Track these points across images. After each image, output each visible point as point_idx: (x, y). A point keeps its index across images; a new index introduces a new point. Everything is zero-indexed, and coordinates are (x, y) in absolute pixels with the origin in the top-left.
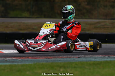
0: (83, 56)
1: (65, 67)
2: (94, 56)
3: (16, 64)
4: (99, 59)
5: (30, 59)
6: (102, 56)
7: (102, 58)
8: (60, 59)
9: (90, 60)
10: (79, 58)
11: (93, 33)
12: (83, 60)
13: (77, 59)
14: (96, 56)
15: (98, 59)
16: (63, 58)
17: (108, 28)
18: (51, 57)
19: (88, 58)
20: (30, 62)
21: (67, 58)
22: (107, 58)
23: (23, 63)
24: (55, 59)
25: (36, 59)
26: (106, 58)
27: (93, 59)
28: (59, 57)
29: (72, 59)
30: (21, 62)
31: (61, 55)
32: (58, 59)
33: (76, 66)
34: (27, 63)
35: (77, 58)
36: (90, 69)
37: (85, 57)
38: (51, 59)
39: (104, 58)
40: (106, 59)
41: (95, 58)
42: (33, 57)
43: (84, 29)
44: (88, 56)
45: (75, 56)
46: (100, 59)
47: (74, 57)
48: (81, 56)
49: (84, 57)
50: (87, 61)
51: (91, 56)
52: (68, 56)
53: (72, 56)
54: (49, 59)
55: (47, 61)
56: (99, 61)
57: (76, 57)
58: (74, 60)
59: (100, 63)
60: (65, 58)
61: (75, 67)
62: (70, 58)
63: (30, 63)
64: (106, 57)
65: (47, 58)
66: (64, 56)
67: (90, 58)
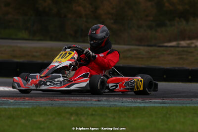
0: (104, 98)
1: (77, 114)
2: (121, 99)
4: (128, 104)
5: (27, 101)
6: (132, 100)
7: (132, 102)
8: (71, 102)
9: (115, 105)
10: (99, 101)
11: (121, 65)
12: (104, 104)
13: (96, 103)
14: (124, 99)
15: (126, 104)
17: (142, 58)
18: (58, 99)
19: (111, 101)
20: (27, 105)
21: (82, 101)
22: (140, 103)
23: (16, 107)
24: (64, 102)
25: (35, 101)
26: (138, 102)
27: (120, 104)
28: (70, 99)
29: (89, 102)
30: (13, 105)
31: (72, 96)
32: (68, 102)
33: (94, 113)
34: (23, 107)
35: (96, 101)
36: (114, 118)
37: (107, 100)
38: (58, 102)
39: (135, 102)
40: (137, 105)
41: (122, 103)
42: (32, 98)
44: (112, 99)
45: (93, 98)
46: (130, 103)
47: (91, 100)
48: (101, 98)
50: (110, 106)
51: (116, 99)
52: (84, 98)
53: (89, 98)
54: (55, 101)
55: (52, 105)
56: (128, 107)
58: (91, 103)
59: (129, 110)
60: (78, 100)
61: (92, 115)
62: (85, 100)
63: (27, 107)
65: (52, 100)
66: (78, 98)
67: (115, 101)
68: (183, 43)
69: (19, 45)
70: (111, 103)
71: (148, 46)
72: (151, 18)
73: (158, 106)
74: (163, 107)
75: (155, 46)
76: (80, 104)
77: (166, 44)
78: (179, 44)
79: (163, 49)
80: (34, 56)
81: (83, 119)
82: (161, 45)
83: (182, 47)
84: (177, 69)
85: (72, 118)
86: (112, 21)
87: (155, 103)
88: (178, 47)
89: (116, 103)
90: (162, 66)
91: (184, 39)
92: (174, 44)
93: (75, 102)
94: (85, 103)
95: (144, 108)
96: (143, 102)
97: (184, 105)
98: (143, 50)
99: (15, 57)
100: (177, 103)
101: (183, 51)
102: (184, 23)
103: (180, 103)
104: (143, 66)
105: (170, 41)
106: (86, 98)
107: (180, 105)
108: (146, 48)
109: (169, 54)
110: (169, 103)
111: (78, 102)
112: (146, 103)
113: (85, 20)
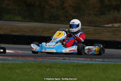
0: (67, 58)
1: (51, 68)
2: (77, 59)
3: (8, 62)
4: (82, 61)
5: (20, 59)
6: (85, 59)
8: (47, 60)
9: (74, 62)
10: (64, 59)
12: (68, 62)
13: (62, 61)
14: (79, 59)
16: (50, 59)
17: (91, 34)
18: (39, 58)
19: (72, 60)
21: (54, 59)
22: (89, 61)
23: (14, 62)
24: (43, 60)
27: (77, 61)
28: (46, 58)
29: (58, 60)
30: (12, 61)
31: (48, 56)
32: (45, 60)
33: (61, 67)
34: (17, 62)
35: (62, 59)
36: (73, 70)
40: (87, 62)
41: (78, 61)
42: (23, 57)
44: (72, 59)
46: (83, 61)
47: (59, 59)
48: (65, 58)
49: (69, 59)
50: (71, 63)
51: (74, 58)
52: (55, 58)
53: (58, 58)
54: (37, 59)
55: (35, 61)
56: (81, 63)
57: (61, 59)
59: (82, 65)
60: (52, 59)
61: (60, 68)
63: (20, 62)
64: (88, 60)
65: (35, 59)
66: (51, 58)
67: (74, 60)
68: (116, 25)
69: (16, 24)
70: (72, 61)
71: (95, 26)
72: (97, 9)
73: (100, 63)
74: (103, 64)
75: (99, 26)
76: (53, 61)
77: (105, 26)
78: (113, 25)
79: (104, 28)
80: (25, 32)
81: (54, 70)
82: (102, 26)
83: (115, 27)
84: (112, 41)
85: (48, 70)
86: (73, 11)
87: (98, 61)
88: (113, 27)
89: (75, 61)
90: (103, 39)
91: (116, 22)
92: (110, 25)
93: (49, 60)
94: (56, 60)
95: (92, 64)
96: (91, 61)
97: (116, 63)
98: (91, 29)
99: (13, 32)
100: (111, 62)
101: (116, 30)
102: (117, 12)
103: (113, 62)
104: (91, 39)
105: (108, 24)
107: (114, 63)
108: (93, 28)
109: (107, 32)
110: (107, 62)
111: (52, 60)
112: (93, 61)
113: (56, 9)
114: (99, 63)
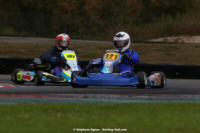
0: (91, 95)
1: (63, 111)
2: (108, 96)
4: (114, 100)
5: (12, 97)
6: (119, 96)
7: (119, 98)
8: (57, 99)
9: (102, 101)
10: (85, 97)
12: (91, 101)
14: (111, 96)
18: (44, 95)
19: (98, 98)
20: (12, 102)
21: (68, 97)
22: (127, 99)
24: (50, 98)
25: (20, 98)
26: (125, 99)
27: (107, 100)
28: (56, 96)
29: (75, 99)
32: (55, 98)
33: (80, 109)
34: (8, 104)
35: (82, 98)
38: (44, 99)
39: (122, 99)
40: (124, 101)
41: (109, 99)
42: (18, 95)
43: (94, 55)
44: (98, 96)
45: (79, 95)
46: (117, 100)
47: (77, 97)
48: (88, 95)
49: (93, 97)
50: (97, 103)
51: (103, 95)
52: (70, 95)
53: (76, 95)
54: (41, 97)
55: (38, 101)
56: (114, 103)
57: (81, 96)
58: (78, 100)
59: (115, 107)
60: (65, 97)
61: (79, 111)
62: (71, 97)
63: (13, 104)
64: (126, 97)
65: (38, 97)
66: (64, 95)
67: (102, 98)
68: (170, 39)
70: (98, 100)
72: (138, 14)
74: (150, 103)
75: (142, 42)
77: (153, 40)
78: (167, 40)
79: (150, 44)
80: (19, 53)
81: (69, 115)
82: (148, 41)
83: (169, 43)
84: (164, 65)
85: (59, 115)
86: (98, 17)
87: (142, 99)
88: (165, 43)
89: (103, 100)
90: (148, 63)
91: (171, 35)
92: (161, 40)
93: (61, 99)
94: (71, 99)
95: (131, 105)
96: (130, 99)
97: (171, 102)
100: (164, 99)
101: (170, 47)
102: (171, 18)
103: (167, 100)
105: (157, 37)
106: (73, 95)
109: (156, 50)
111: (65, 99)
112: (132, 99)
113: (70, 15)
114: (143, 101)
